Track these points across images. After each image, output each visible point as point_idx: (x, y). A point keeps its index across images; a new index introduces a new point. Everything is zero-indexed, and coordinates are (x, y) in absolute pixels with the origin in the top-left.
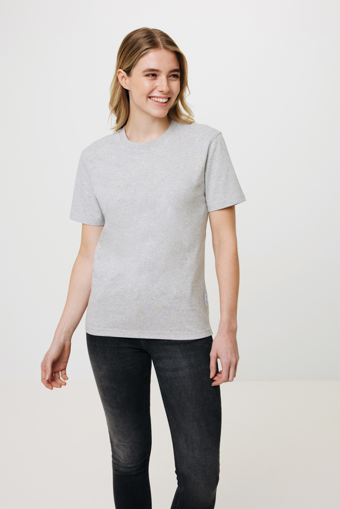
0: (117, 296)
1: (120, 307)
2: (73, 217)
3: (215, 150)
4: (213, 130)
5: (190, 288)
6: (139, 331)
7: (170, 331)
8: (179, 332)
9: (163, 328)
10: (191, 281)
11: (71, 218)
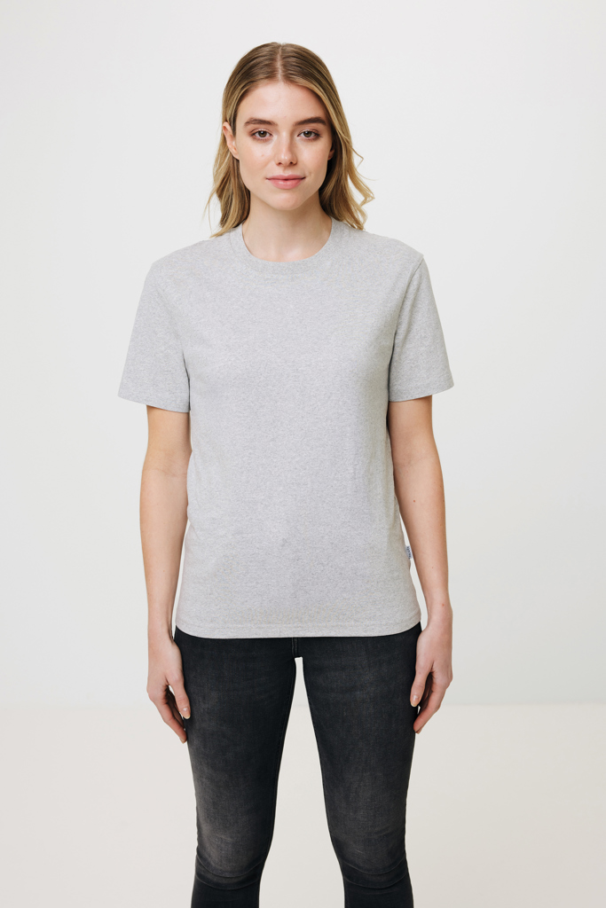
0: (251, 562)
1: (257, 583)
2: (125, 392)
3: (418, 289)
4: (412, 252)
5: (386, 539)
6: (295, 624)
7: (356, 621)
8: (372, 622)
9: (341, 617)
10: (387, 527)
11: (120, 395)
